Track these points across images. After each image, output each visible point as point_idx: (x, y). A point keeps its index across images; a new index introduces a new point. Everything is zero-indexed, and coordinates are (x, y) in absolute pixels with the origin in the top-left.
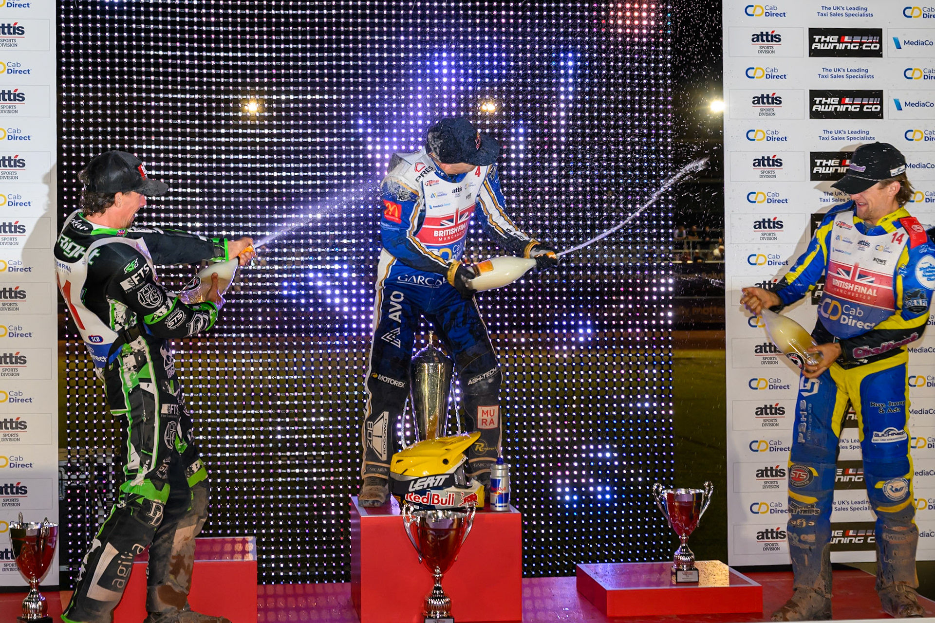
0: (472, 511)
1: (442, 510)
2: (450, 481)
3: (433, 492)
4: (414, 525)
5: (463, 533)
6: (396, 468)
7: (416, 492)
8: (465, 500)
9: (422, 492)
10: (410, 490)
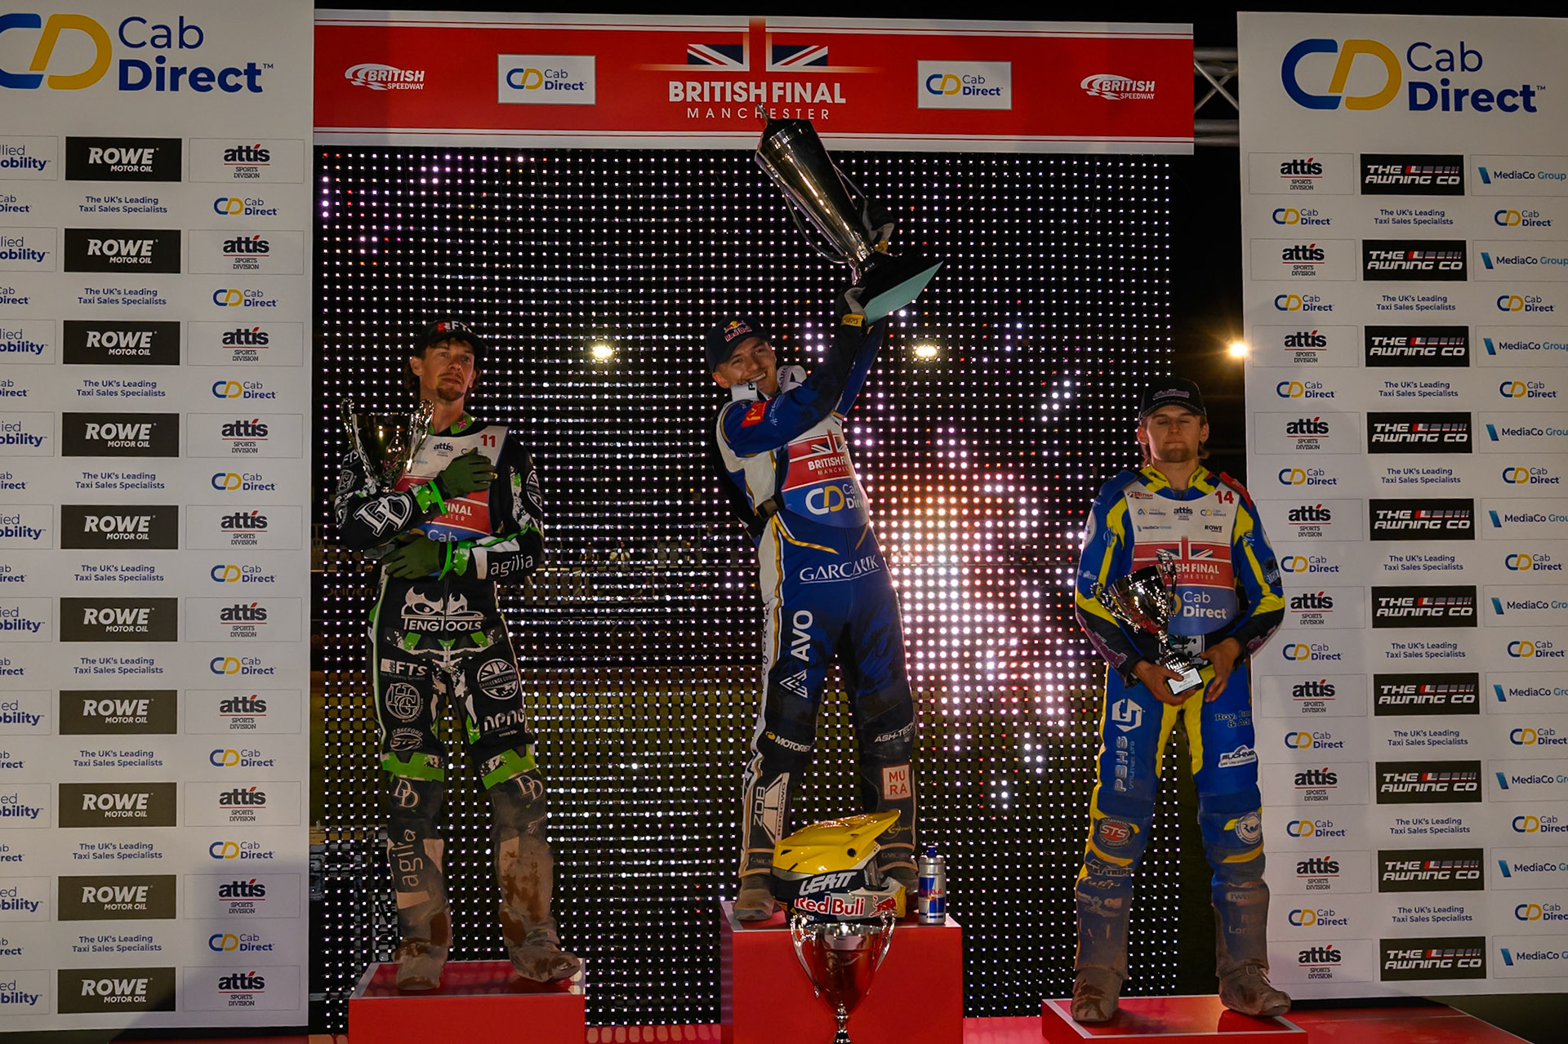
0: (889, 924)
1: (848, 922)
2: (857, 881)
3: (835, 896)
4: (807, 944)
5: (878, 956)
6: (781, 862)
7: (810, 896)
8: (879, 907)
9: (818, 896)
10: (802, 892)
